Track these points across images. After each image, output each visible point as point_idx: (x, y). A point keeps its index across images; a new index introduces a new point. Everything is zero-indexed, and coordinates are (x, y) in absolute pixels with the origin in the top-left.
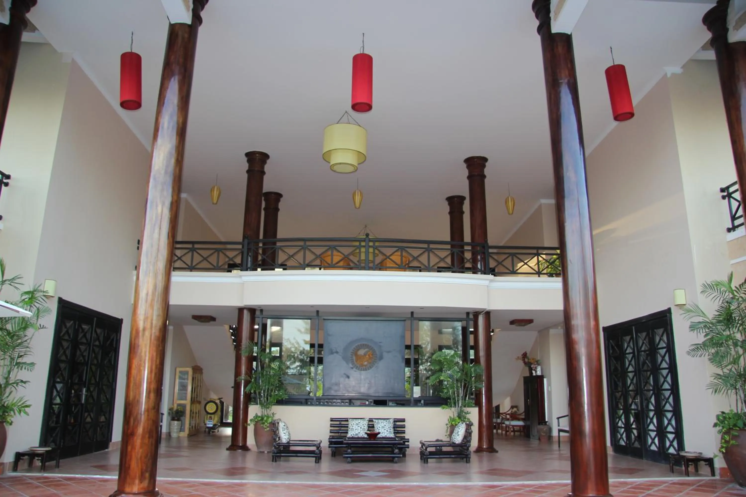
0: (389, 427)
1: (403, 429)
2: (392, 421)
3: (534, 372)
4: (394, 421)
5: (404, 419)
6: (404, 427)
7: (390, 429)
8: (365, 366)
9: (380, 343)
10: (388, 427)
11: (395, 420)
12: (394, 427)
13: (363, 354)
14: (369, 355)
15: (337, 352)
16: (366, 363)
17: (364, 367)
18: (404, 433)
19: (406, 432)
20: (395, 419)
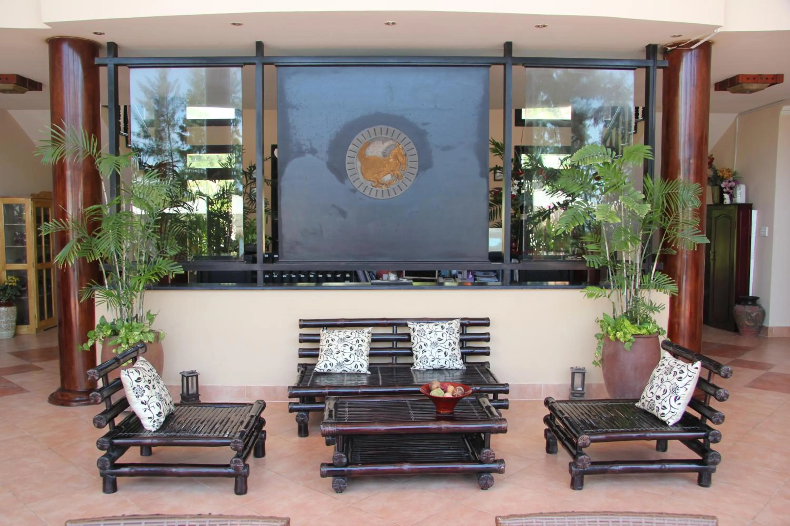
0: (450, 344)
1: (484, 344)
2: (456, 325)
3: (726, 196)
4: (462, 325)
5: (488, 319)
6: (488, 340)
7: (453, 349)
8: (387, 184)
9: (424, 124)
10: (447, 343)
11: (464, 322)
12: (462, 341)
13: (380, 155)
14: (396, 157)
15: (313, 151)
16: (388, 178)
17: (384, 188)
18: (488, 354)
19: (491, 351)
20: (462, 319)
